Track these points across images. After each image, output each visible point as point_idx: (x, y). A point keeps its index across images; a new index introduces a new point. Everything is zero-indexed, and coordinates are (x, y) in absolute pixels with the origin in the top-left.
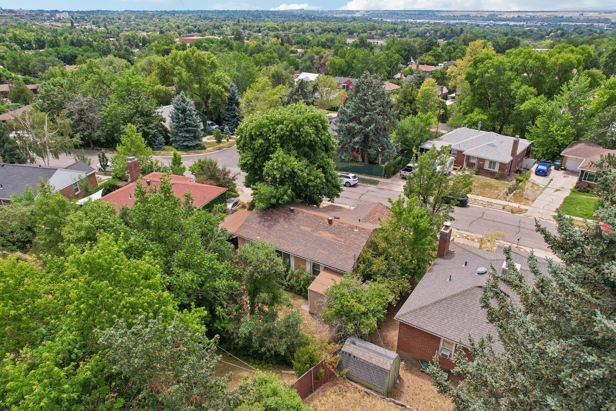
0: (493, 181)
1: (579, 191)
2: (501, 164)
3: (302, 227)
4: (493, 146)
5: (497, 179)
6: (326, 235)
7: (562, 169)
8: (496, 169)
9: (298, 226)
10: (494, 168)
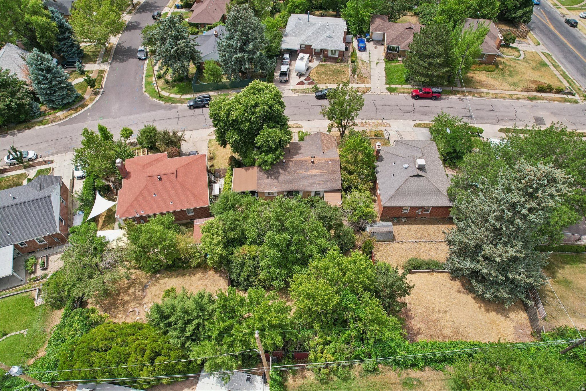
0: (337, 66)
1: (389, 60)
2: (340, 51)
3: (298, 171)
4: (330, 37)
5: (339, 63)
6: (315, 171)
7: (371, 41)
8: (337, 55)
9: (295, 172)
10: (335, 55)
